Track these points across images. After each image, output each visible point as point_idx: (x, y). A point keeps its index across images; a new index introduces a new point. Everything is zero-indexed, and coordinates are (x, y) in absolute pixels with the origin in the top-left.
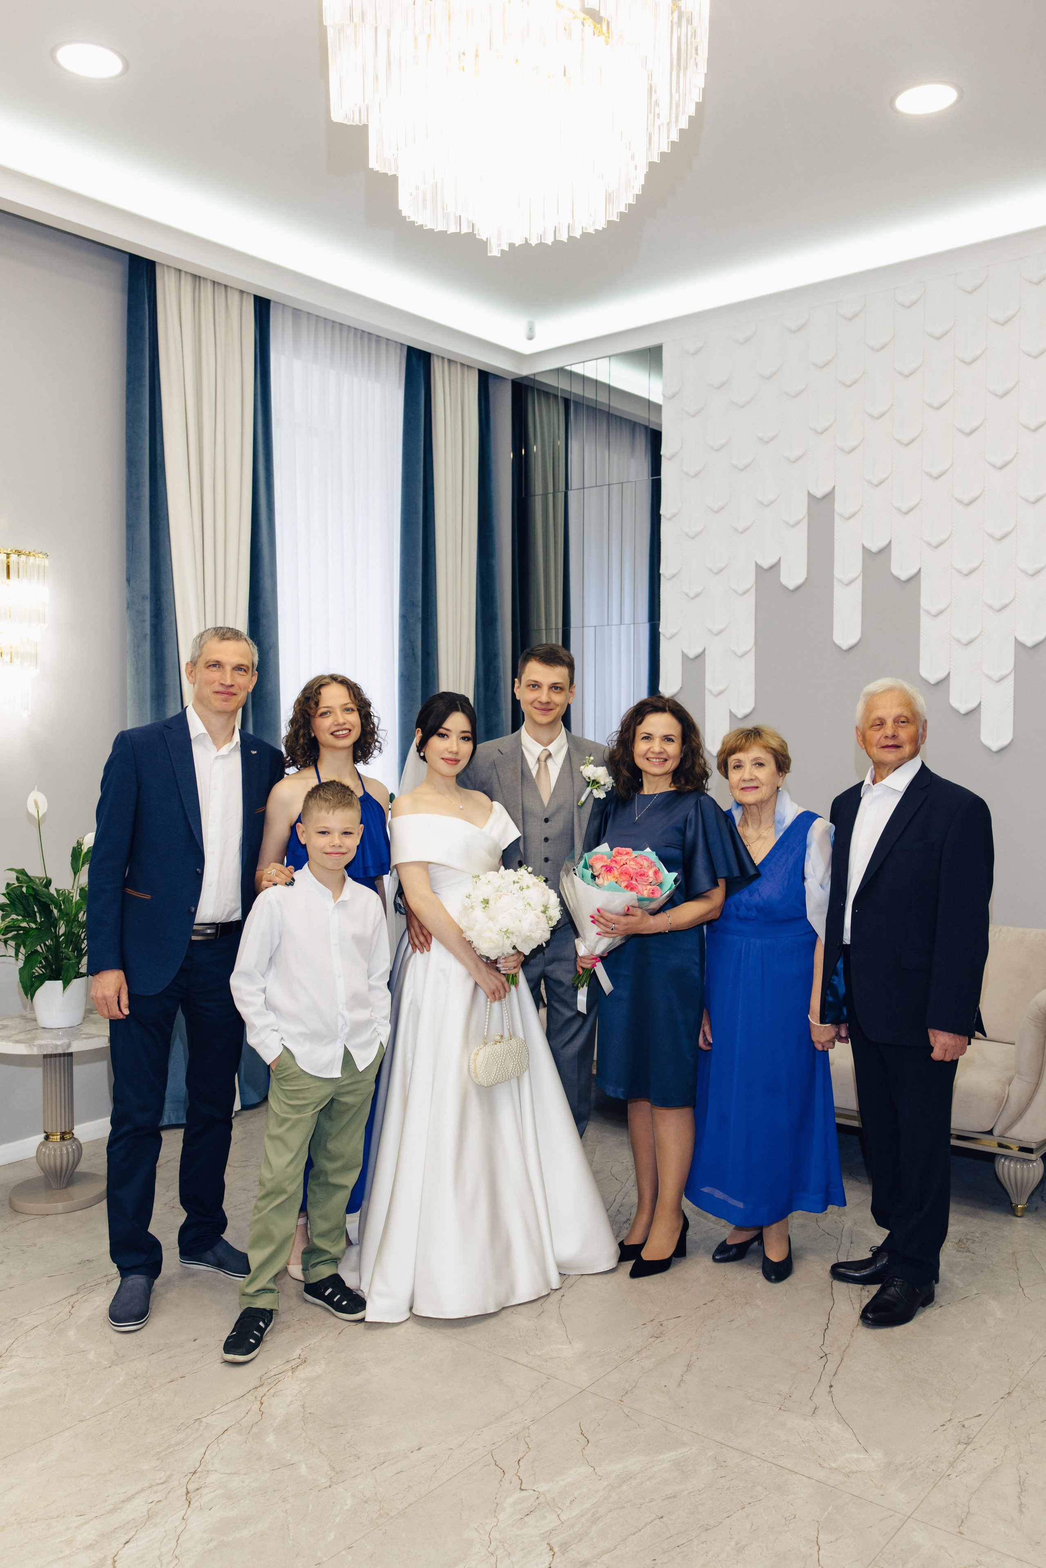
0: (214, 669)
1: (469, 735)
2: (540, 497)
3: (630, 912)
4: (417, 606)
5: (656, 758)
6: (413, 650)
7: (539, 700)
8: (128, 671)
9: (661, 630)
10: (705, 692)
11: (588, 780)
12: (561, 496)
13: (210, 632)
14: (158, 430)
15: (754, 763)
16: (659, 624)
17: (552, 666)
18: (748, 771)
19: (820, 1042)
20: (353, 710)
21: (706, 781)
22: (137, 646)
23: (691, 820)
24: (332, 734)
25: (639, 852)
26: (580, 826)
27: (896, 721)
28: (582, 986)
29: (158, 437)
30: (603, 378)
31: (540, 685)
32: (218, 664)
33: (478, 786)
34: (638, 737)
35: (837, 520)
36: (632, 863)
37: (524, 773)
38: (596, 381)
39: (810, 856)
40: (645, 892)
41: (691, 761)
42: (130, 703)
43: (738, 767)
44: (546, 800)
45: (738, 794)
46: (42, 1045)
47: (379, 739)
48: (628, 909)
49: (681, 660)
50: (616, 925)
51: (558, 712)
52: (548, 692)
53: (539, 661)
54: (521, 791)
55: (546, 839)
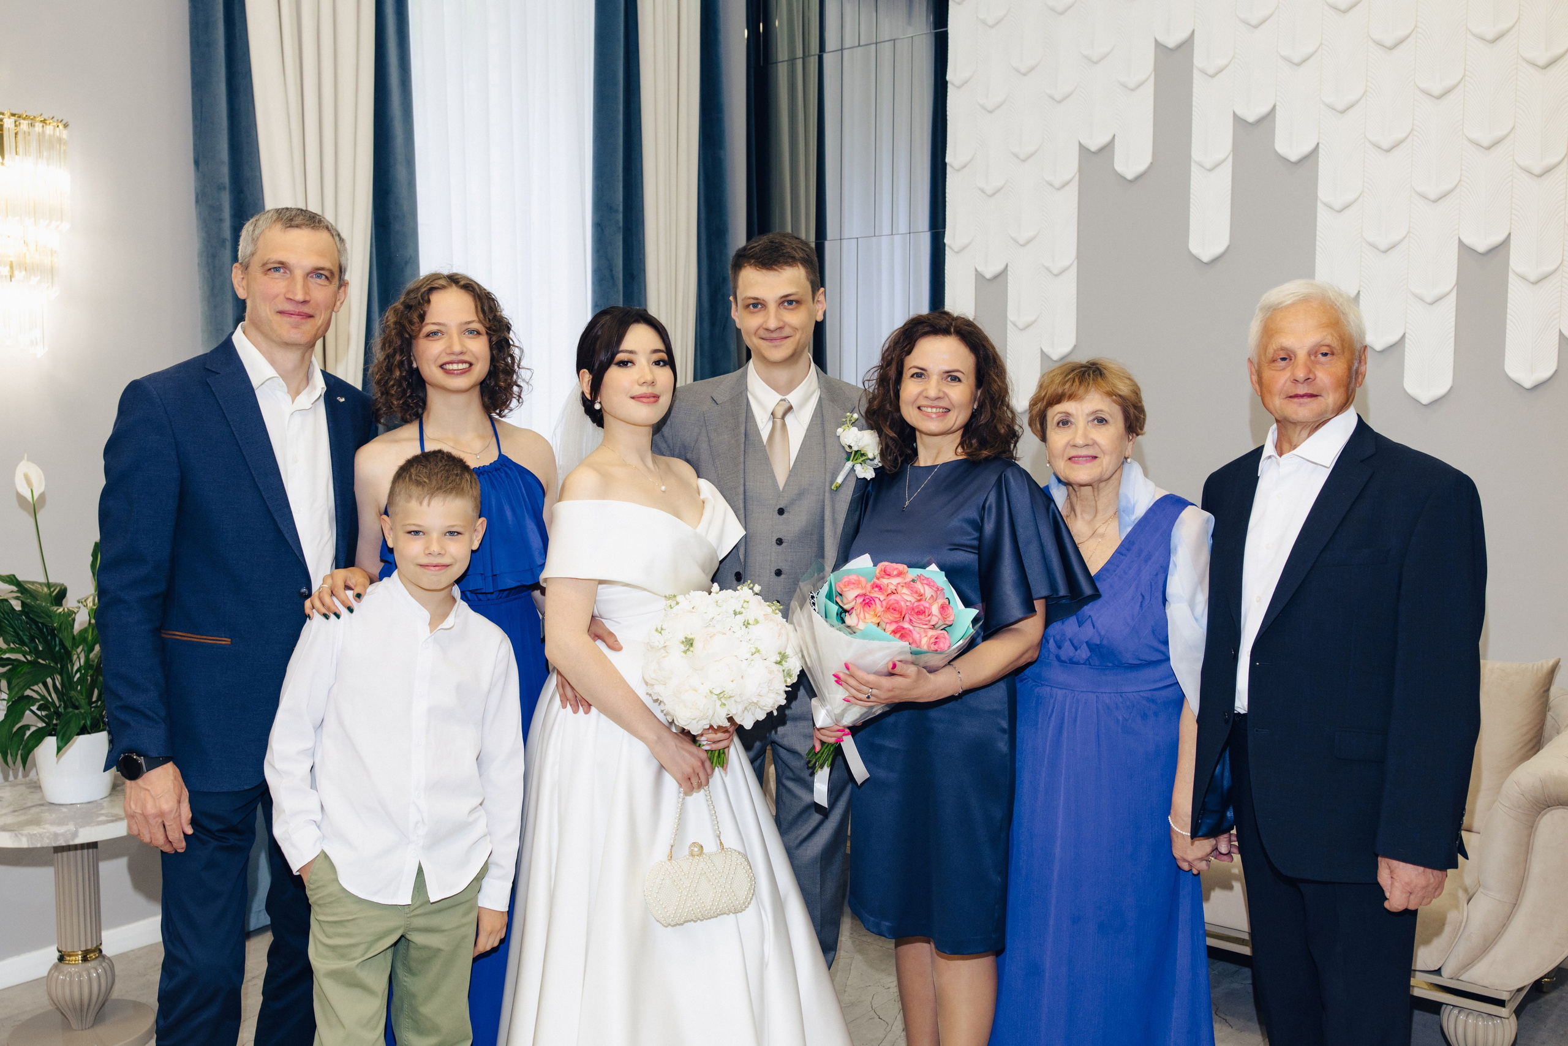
0: (277, 275)
1: (663, 357)
2: (785, 63)
3: (896, 671)
4: (616, 211)
5: (932, 407)
6: (611, 270)
7: (764, 326)
9: (946, 241)
10: (1006, 324)
11: (848, 450)
12: (813, 62)
13: (270, 215)
15: (1091, 418)
16: (944, 232)
17: (776, 270)
18: (1081, 432)
19: (1185, 860)
20: (479, 333)
21: (1015, 446)
23: (990, 507)
24: (441, 366)
25: (919, 571)
26: (834, 521)
27: (1313, 353)
28: (822, 767)
31: (762, 302)
32: (281, 267)
33: (677, 451)
34: (908, 373)
35: (1197, 77)
36: (905, 591)
37: (750, 437)
39: (1175, 566)
40: (924, 641)
41: (989, 415)
43: (1065, 422)
44: (781, 479)
45: (1062, 467)
46: (34, 835)
47: (520, 382)
48: (894, 666)
49: (974, 281)
50: (875, 691)
51: (799, 340)
52: (777, 312)
53: (756, 266)
54: (743, 463)
55: (780, 542)
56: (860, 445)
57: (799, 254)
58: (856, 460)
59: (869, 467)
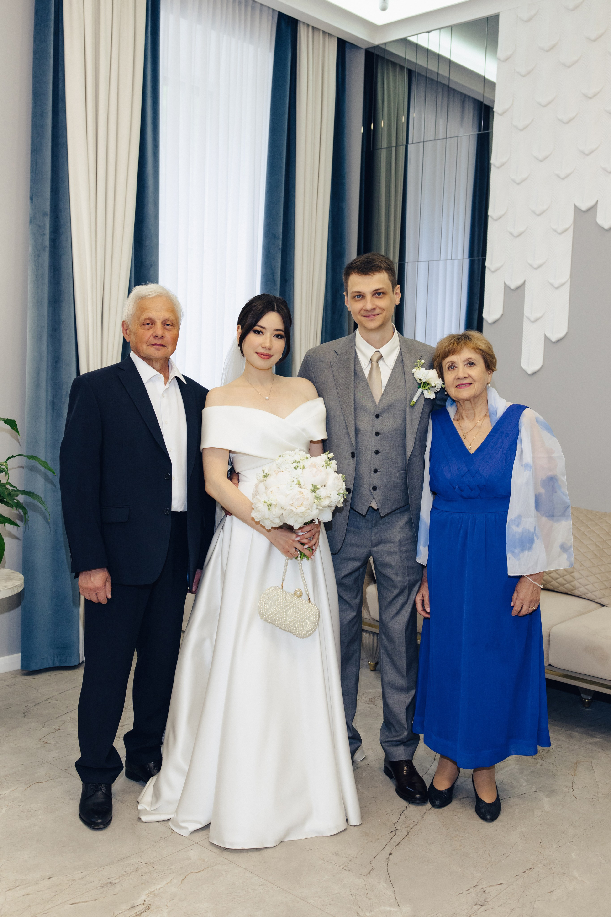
1: (282, 333)
2: (385, 150)
4: (278, 239)
6: (274, 276)
8: (29, 278)
9: (486, 264)
10: (523, 318)
11: (419, 382)
12: (402, 149)
14: (60, 68)
15: (466, 363)
16: (485, 259)
17: (370, 275)
18: (461, 371)
22: (37, 256)
26: (412, 424)
29: (60, 74)
30: (444, 53)
31: (362, 294)
37: (357, 373)
38: (439, 56)
42: (30, 305)
43: (452, 367)
44: (377, 397)
45: (453, 391)
49: (503, 290)
51: (385, 316)
52: (371, 299)
53: (358, 273)
54: (353, 388)
55: (377, 434)
56: (426, 378)
57: (384, 265)
58: (424, 387)
59: (432, 392)
